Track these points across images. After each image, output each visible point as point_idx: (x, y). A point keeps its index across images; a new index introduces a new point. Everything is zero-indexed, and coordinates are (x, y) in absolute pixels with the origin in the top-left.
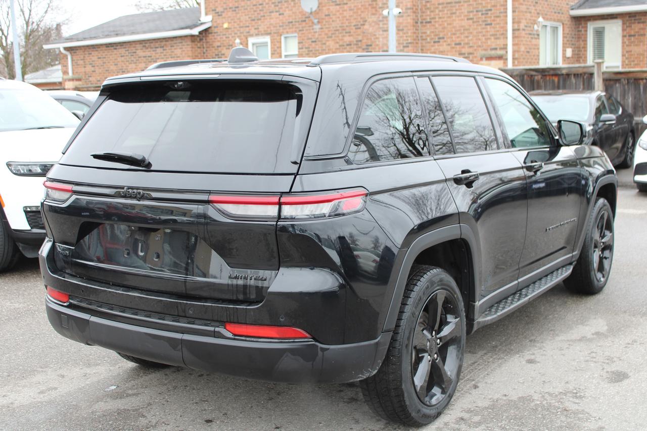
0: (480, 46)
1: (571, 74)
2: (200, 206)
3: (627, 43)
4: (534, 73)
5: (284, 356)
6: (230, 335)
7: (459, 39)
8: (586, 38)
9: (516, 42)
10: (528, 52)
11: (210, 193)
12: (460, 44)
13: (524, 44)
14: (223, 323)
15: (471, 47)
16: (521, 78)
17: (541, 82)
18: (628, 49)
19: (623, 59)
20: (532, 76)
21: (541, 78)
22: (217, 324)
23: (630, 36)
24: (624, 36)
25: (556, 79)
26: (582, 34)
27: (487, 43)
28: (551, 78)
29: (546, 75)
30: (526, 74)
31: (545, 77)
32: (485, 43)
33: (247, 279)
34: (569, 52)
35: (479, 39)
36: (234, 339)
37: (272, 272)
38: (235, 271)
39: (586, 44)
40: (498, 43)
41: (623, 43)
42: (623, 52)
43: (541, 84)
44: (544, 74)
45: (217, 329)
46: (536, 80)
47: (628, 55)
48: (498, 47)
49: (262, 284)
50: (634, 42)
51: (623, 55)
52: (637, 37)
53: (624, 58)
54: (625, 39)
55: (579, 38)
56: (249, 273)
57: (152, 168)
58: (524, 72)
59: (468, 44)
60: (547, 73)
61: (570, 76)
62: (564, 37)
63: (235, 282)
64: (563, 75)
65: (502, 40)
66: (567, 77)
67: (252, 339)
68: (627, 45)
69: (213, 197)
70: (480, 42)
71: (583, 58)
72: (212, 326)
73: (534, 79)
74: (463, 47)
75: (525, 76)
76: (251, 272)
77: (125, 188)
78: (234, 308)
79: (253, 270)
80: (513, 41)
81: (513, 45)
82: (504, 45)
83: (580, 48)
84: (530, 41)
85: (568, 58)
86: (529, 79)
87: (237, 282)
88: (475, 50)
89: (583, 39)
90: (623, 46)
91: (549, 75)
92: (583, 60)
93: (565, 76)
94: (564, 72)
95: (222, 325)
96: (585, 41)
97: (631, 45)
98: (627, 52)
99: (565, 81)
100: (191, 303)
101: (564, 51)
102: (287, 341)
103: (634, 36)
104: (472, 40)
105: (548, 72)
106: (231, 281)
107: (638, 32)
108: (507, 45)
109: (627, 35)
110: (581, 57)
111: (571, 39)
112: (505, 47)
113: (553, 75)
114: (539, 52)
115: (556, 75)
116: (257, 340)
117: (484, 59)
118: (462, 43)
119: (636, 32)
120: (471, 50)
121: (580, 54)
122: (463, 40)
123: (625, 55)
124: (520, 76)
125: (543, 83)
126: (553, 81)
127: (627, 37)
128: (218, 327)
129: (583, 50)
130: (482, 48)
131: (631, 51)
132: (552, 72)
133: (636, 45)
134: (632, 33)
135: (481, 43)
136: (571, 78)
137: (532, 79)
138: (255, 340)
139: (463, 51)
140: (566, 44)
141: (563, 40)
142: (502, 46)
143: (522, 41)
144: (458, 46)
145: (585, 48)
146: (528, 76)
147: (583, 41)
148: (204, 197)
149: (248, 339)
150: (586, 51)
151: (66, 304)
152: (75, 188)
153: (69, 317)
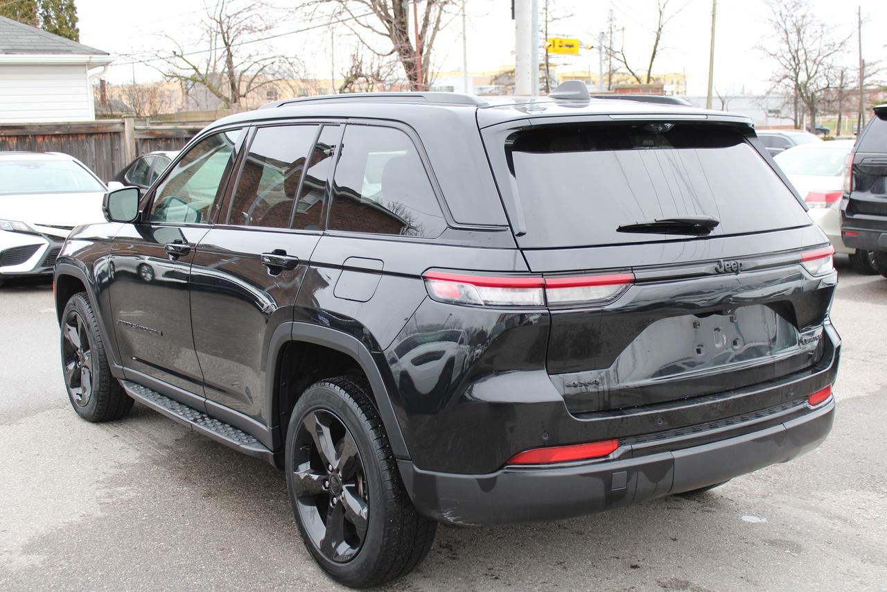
69: (804, 255)
77: (722, 261)
151: (611, 457)
152: (640, 275)
153: (630, 470)
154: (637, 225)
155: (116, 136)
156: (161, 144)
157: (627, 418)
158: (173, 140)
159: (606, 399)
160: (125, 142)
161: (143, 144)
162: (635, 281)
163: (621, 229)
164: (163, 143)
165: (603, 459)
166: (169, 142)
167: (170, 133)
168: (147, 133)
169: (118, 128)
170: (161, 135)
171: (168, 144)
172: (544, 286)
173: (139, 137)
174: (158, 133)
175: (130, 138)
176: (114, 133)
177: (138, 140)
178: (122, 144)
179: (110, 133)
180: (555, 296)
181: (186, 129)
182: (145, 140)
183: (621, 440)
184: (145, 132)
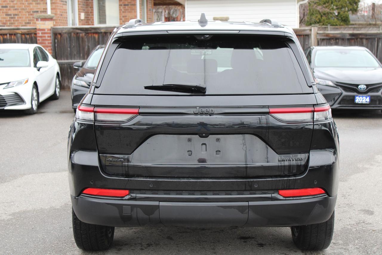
0: (23, 9)
1: (108, 33)
2: (263, 116)
3: (123, 10)
4: (79, 31)
5: (316, 206)
6: (282, 198)
7: (6, 3)
8: (92, 5)
9: (54, 7)
10: (61, 15)
11: (269, 107)
12: (6, 7)
13: (59, 9)
14: (277, 190)
15: (15, 9)
16: (69, 35)
17: (85, 38)
18: (124, 14)
19: (120, 22)
20: (77, 33)
21: (85, 35)
22: (272, 192)
23: (125, 5)
24: (120, 5)
25: (96, 36)
26: (90, 3)
27: (30, 7)
28: (93, 35)
29: (88, 33)
30: (72, 32)
31: (88, 35)
32: (28, 7)
33: (291, 161)
34: (83, 16)
35: (23, 4)
36: (286, 200)
37: (305, 155)
38: (282, 157)
39: (93, 10)
40: (39, 7)
41: (120, 10)
42: (120, 17)
43: (85, 39)
44: (87, 32)
45: (273, 195)
46: (81, 37)
47: (124, 19)
48: (39, 10)
49: (300, 163)
50: (127, 10)
51: (120, 19)
52: (129, 6)
53: (122, 21)
54: (122, 7)
55: (87, 5)
56: (291, 157)
57: (206, 94)
58: (71, 30)
59: (13, 7)
60: (89, 32)
61: (107, 34)
62: (79, 4)
63: (283, 164)
64: (101, 33)
65: (42, 5)
66: (105, 34)
67: (297, 198)
68: (123, 12)
69: (272, 110)
70: (23, 6)
71: (91, 20)
72: (270, 194)
73: (79, 35)
74: (10, 9)
75: (72, 34)
76: (292, 156)
77: (198, 108)
78: (287, 179)
79: (294, 155)
80: (51, 6)
81: (52, 9)
82: (44, 9)
83: (88, 12)
84: (62, 7)
85: (82, 20)
86: (75, 36)
87: (284, 163)
88: (20, 12)
89: (90, 6)
90: (120, 12)
91: (91, 33)
92: (91, 22)
93: (103, 33)
94: (103, 31)
95: (276, 192)
96: (92, 7)
97: (126, 12)
98: (123, 17)
99: (103, 37)
100: (257, 180)
101: (79, 15)
102: (316, 196)
103: (128, 5)
104: (16, 4)
105: (91, 31)
106: (281, 163)
107: (130, 3)
108: (46, 9)
109: (123, 4)
110: (90, 20)
111: (82, 6)
112: (45, 10)
113: (94, 33)
114: (67, 15)
115: (96, 33)
116: (300, 198)
117: (39, 20)
118: (8, 6)
119: (129, 3)
120: (16, 12)
121: (89, 17)
122: (8, 4)
123: (122, 19)
124: (68, 34)
125: (87, 39)
126: (94, 38)
127: (123, 6)
128: (273, 193)
129: (91, 14)
130: (26, 11)
131: (126, 16)
132: (93, 31)
133: (130, 12)
134: (126, 3)
135: (25, 6)
136: (108, 35)
137: (78, 35)
138: (299, 198)
139: (10, 12)
140: (80, 9)
141: (79, 7)
142: (42, 10)
143: (58, 6)
144: (5, 9)
145: (92, 12)
146: (75, 33)
147: (90, 8)
148: (266, 110)
149: (294, 198)
150: (93, 15)
151: (125, 198)
152: (141, 110)
153: (133, 206)
154: (152, 86)
155: (307, 37)
156: (333, 42)
157: (131, 180)
158: (340, 40)
159: (127, 170)
160: (311, 40)
161: (321, 42)
162: (140, 114)
163: (146, 88)
164: (334, 41)
165: (120, 198)
166: (337, 41)
167: (338, 36)
168: (324, 36)
169: (308, 32)
170: (333, 36)
171: (337, 42)
172: (95, 112)
173: (319, 37)
174: (331, 35)
175: (314, 38)
176: (306, 35)
177: (319, 39)
178: (310, 42)
179: (304, 35)
180: (100, 117)
181: (348, 34)
182: (323, 39)
183: (131, 190)
184: (323, 35)
